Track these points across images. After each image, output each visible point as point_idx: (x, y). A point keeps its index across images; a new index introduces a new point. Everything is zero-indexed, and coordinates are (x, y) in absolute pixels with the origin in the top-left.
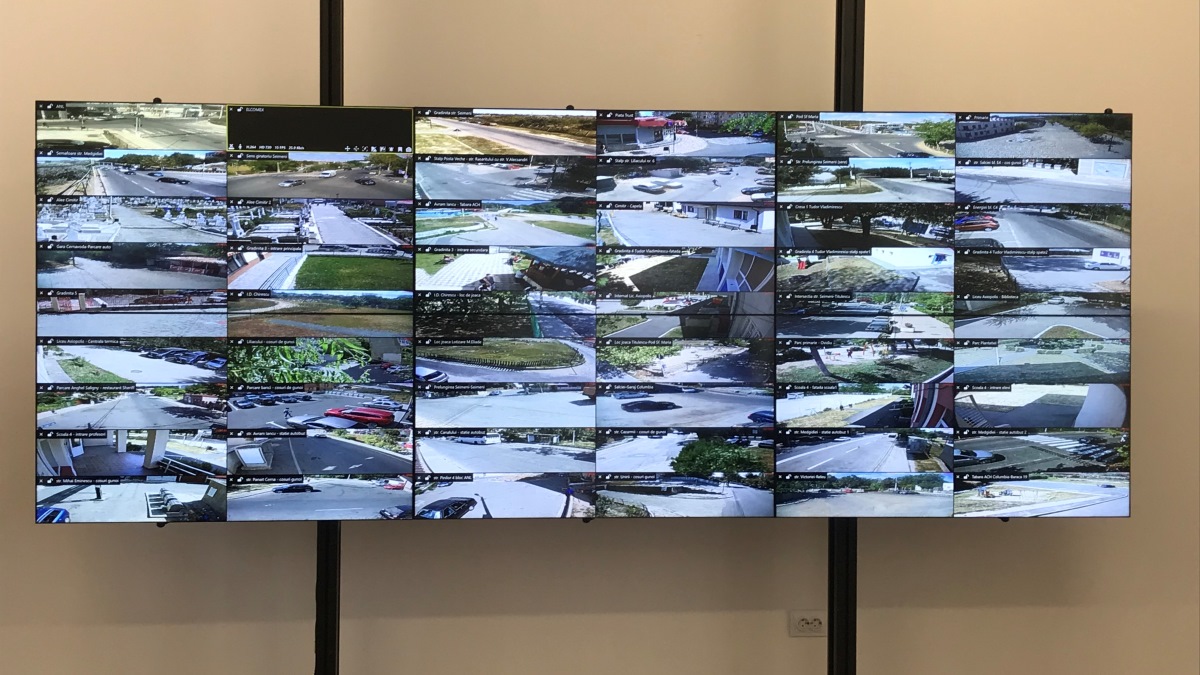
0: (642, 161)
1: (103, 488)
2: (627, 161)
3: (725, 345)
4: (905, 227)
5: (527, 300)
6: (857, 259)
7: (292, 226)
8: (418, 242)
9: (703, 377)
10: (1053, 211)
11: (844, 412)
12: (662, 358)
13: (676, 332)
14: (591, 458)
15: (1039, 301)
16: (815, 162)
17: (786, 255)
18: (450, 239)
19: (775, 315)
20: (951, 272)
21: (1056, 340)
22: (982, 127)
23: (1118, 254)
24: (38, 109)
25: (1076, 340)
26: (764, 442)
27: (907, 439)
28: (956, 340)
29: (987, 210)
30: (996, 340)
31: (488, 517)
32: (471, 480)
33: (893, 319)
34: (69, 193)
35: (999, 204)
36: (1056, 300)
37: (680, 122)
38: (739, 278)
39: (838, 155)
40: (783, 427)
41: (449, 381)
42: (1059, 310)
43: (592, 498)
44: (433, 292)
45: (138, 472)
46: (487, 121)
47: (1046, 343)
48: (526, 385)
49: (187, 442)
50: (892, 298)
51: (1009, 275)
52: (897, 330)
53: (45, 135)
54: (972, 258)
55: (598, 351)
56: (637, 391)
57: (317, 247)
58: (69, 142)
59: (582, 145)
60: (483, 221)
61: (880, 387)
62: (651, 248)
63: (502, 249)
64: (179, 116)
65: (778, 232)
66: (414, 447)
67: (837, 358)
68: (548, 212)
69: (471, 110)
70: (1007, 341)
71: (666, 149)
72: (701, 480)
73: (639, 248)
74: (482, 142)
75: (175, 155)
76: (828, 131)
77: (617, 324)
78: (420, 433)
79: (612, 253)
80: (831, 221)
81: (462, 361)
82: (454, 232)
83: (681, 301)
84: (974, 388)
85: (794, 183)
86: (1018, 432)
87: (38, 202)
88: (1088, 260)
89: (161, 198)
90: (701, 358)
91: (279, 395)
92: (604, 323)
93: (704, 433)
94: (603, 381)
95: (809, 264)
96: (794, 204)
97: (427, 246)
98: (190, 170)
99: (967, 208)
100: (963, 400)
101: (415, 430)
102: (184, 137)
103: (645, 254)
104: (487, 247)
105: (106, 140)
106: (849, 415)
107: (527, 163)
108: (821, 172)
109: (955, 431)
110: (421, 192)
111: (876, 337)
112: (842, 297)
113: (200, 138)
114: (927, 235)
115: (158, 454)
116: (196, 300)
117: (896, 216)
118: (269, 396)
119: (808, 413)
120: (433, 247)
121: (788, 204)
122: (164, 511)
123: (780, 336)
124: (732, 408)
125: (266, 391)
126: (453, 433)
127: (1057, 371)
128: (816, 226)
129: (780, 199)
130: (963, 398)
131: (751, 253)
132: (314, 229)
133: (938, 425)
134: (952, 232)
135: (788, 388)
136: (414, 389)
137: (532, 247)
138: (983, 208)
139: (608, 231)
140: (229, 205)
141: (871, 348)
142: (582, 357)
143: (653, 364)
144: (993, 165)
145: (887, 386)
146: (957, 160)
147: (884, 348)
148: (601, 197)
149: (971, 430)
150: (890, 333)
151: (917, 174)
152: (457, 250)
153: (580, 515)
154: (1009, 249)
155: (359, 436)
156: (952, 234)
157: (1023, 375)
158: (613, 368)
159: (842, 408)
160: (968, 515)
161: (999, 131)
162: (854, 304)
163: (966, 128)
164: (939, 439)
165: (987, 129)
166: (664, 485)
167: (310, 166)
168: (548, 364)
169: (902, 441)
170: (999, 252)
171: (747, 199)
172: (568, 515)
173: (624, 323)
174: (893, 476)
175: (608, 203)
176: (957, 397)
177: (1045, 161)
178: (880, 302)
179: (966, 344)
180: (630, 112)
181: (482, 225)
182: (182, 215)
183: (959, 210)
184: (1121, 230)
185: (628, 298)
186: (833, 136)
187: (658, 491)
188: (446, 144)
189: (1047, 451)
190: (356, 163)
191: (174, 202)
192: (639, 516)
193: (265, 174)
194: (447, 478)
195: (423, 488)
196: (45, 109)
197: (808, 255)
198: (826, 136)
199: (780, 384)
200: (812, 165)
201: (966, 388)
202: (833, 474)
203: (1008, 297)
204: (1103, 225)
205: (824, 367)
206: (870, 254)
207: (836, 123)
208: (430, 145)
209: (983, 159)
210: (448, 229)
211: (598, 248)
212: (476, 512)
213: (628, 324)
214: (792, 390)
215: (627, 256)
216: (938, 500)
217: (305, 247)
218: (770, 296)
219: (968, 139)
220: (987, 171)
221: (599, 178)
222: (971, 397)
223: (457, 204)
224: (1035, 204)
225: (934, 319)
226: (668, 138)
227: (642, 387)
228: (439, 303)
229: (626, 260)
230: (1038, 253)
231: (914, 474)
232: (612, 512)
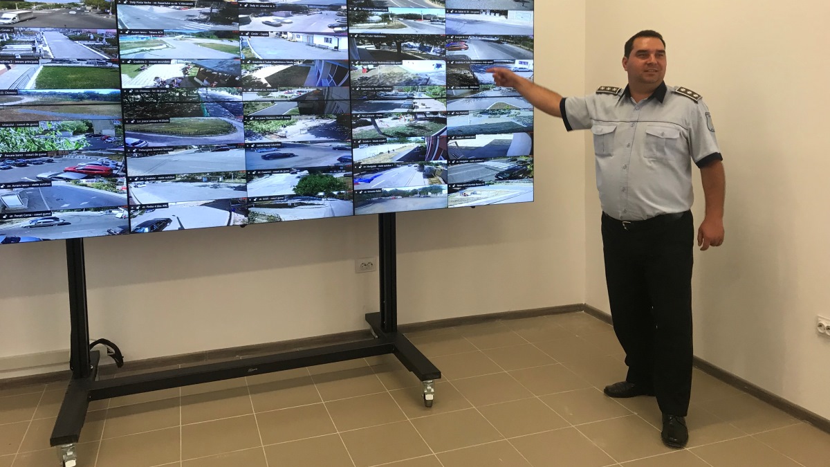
0: (267, 6)
2: (258, 6)
3: (323, 118)
4: (420, 48)
5: (197, 94)
6: (395, 67)
7: (29, 46)
8: (122, 57)
9: (311, 137)
10: (496, 39)
11: (390, 154)
12: (285, 127)
13: (294, 111)
14: (244, 189)
15: (488, 89)
16: (369, 9)
17: (356, 65)
18: (143, 55)
19: (350, 100)
20: (444, 74)
21: (498, 110)
23: (527, 63)
25: (507, 110)
27: (423, 167)
28: (447, 112)
29: (462, 39)
30: (468, 111)
31: (182, 228)
32: (168, 207)
33: (415, 101)
35: (468, 36)
38: (329, 78)
39: (382, 6)
40: (359, 164)
41: (149, 146)
42: (498, 94)
43: (246, 213)
44: (134, 89)
47: (492, 112)
50: (414, 89)
51: (474, 75)
52: (417, 107)
54: (455, 66)
55: (245, 124)
56: (271, 147)
57: (50, 61)
60: (165, 43)
61: (409, 139)
62: (275, 60)
63: (179, 61)
65: (352, 53)
66: (128, 189)
67: (388, 124)
68: (208, 37)
70: (473, 111)
72: (312, 198)
73: (267, 60)
77: (257, 107)
78: (130, 180)
79: (251, 63)
80: (380, 45)
81: (157, 133)
82: (146, 50)
83: (295, 93)
84: (457, 138)
85: (358, 22)
86: (479, 160)
90: (309, 126)
91: (30, 160)
92: (248, 106)
93: (312, 170)
94: (250, 142)
95: (369, 70)
96: (358, 34)
97: (128, 60)
99: (452, 37)
100: (452, 145)
101: (128, 178)
103: (272, 64)
104: (170, 60)
106: (393, 156)
107: (193, 6)
108: (373, 15)
109: (448, 162)
110: (122, 24)
111: (406, 111)
112: (387, 89)
114: (431, 53)
117: (415, 41)
118: (21, 161)
119: (371, 156)
120: (132, 60)
121: (355, 34)
123: (354, 112)
124: (328, 155)
125: (19, 158)
126: (153, 178)
127: (498, 127)
128: (372, 47)
129: (351, 31)
130: (451, 143)
131: (335, 63)
132: (47, 48)
133: (439, 159)
134: (445, 52)
135: (359, 142)
136: (125, 152)
137: (199, 59)
138: (460, 37)
139: (247, 49)
141: (404, 117)
142: (235, 128)
143: (280, 131)
144: (465, 14)
145: (412, 139)
146: (446, 10)
147: (410, 117)
148: (243, 28)
149: (456, 160)
150: (413, 109)
151: (425, 18)
152: (149, 62)
153: (239, 223)
154: (474, 61)
155: (89, 184)
157: (482, 130)
158: (255, 134)
159: (389, 152)
160: (455, 206)
162: (394, 93)
164: (440, 166)
166: (289, 202)
168: (214, 133)
169: (421, 169)
170: (468, 62)
171: (331, 30)
172: (231, 224)
173: (260, 106)
174: (417, 188)
175: (247, 32)
176: (449, 143)
177: (492, 11)
178: (408, 92)
179: (453, 113)
181: (164, 46)
183: (448, 39)
184: (529, 50)
185: (263, 91)
187: (286, 206)
189: (493, 170)
190: (74, 4)
192: (275, 221)
193: (7, 11)
194: (151, 207)
195: (135, 214)
197: (367, 64)
199: (355, 140)
200: (368, 11)
201: (453, 138)
202: (385, 189)
203: (474, 87)
204: (520, 47)
205: (378, 130)
206: (401, 64)
209: (460, 10)
210: (142, 49)
211: (242, 60)
212: (173, 226)
213: (263, 107)
214: (362, 143)
215: (260, 65)
216: (440, 199)
217: (41, 61)
218: (347, 88)
220: (462, 16)
221: (240, 16)
222: (456, 142)
223: (147, 32)
224: (486, 36)
225: (437, 101)
227: (274, 145)
228: (139, 96)
229: (260, 68)
230: (488, 63)
231: (427, 186)
232: (258, 220)
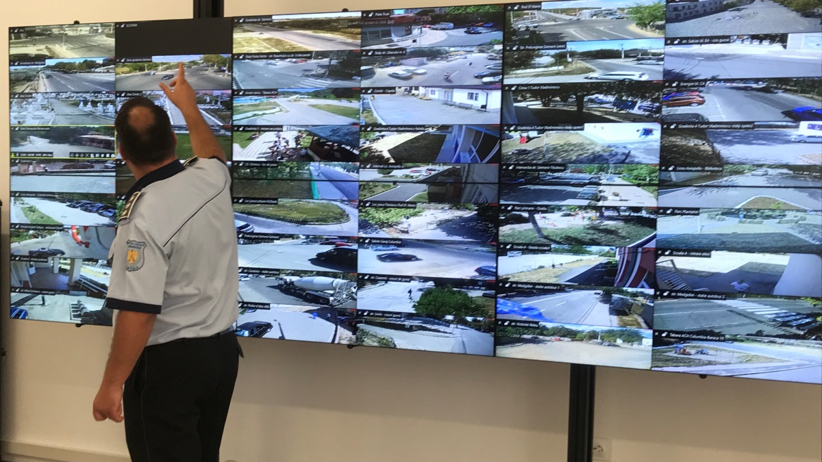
0: (395, 52)
1: (46, 297)
2: (384, 53)
3: (458, 209)
4: (614, 104)
5: (308, 169)
6: (571, 134)
8: (234, 123)
9: (441, 235)
10: (761, 85)
11: (555, 270)
12: (408, 218)
13: (420, 197)
14: (354, 297)
15: (742, 173)
16: (537, 48)
17: (510, 131)
18: (256, 120)
19: (500, 183)
20: (657, 145)
21: (758, 210)
22: (692, 7)
24: (10, 33)
25: (778, 212)
26: (488, 292)
27: (611, 297)
28: (659, 208)
29: (694, 86)
30: (698, 209)
31: (282, 338)
32: (269, 309)
33: (601, 188)
34: (27, 91)
35: (706, 80)
36: (760, 171)
37: (425, 18)
38: (470, 152)
39: (556, 40)
40: (505, 281)
41: (255, 231)
42: (761, 181)
43: (354, 330)
44: (245, 162)
45: (65, 288)
46: (282, 26)
47: (748, 214)
48: (308, 237)
49: (92, 268)
50: (601, 170)
51: (713, 148)
52: (605, 199)
53: (15, 51)
54: (679, 132)
55: (360, 211)
56: (389, 244)
58: (26, 55)
59: (350, 41)
60: (279, 106)
61: (588, 249)
62: (402, 126)
63: (292, 128)
64: (87, 33)
65: (504, 111)
67: (552, 222)
68: (325, 97)
69: (271, 16)
70: (708, 209)
71: (414, 41)
72: (437, 321)
73: (392, 126)
74: (278, 42)
75: (85, 61)
76: (549, 19)
77: (374, 189)
79: (372, 130)
80: (550, 100)
81: (263, 217)
82: (258, 115)
83: (423, 171)
84: (675, 253)
85: (518, 67)
86: (716, 296)
87: (10, 98)
88: (794, 134)
89: (77, 93)
90: (439, 219)
92: (364, 188)
93: (438, 282)
94: (364, 236)
95: (529, 139)
96: (518, 85)
97: (240, 126)
98: (94, 72)
99: (674, 85)
100: (664, 264)
102: (90, 48)
103: (397, 131)
104: (281, 127)
105: (47, 53)
106: (560, 273)
107: (310, 58)
108: (541, 56)
109: (655, 292)
110: (237, 84)
111: (586, 204)
112: (557, 168)
113: (100, 49)
114: (636, 111)
115: (76, 277)
116: (98, 167)
117: (607, 93)
119: (525, 269)
120: (245, 126)
121: (513, 86)
122: (79, 316)
123: (502, 202)
124: (461, 262)
126: (257, 271)
127: (758, 240)
128: (536, 105)
129: (506, 82)
130: (664, 262)
131: (480, 130)
133: (640, 285)
134: (659, 108)
135: (508, 247)
137: (314, 126)
138: (690, 84)
139: (369, 112)
140: (117, 97)
141: (581, 213)
142: (348, 215)
143: (402, 223)
144: (701, 44)
145: (594, 249)
146: (666, 39)
147: (593, 214)
148: (365, 83)
149: (671, 291)
150: (599, 200)
151: (628, 55)
152: (261, 129)
153: (345, 342)
154: (714, 123)
156: (659, 110)
157: (723, 243)
158: (371, 226)
159: (553, 266)
160: (665, 369)
161: (708, 10)
162: (567, 174)
163: (676, 9)
164: (640, 299)
165: (696, 9)
166: (408, 323)
167: (165, 66)
168: (323, 220)
169: (606, 298)
170: (704, 126)
171: (477, 82)
172: (336, 342)
173: (379, 189)
174: (598, 329)
175: (369, 89)
176: (658, 261)
177: (754, 37)
178: (590, 173)
179: (669, 212)
180: (386, 11)
181: (278, 109)
182: (89, 105)
183: (668, 87)
185: (383, 168)
186: (553, 23)
187: (401, 328)
188: (254, 44)
189: (745, 316)
190: (194, 63)
191: (84, 95)
192: (387, 346)
193: (138, 73)
194: (253, 306)
196: (13, 32)
197: (528, 130)
198: (547, 23)
199: (502, 244)
200: (534, 49)
201: (667, 253)
202: (544, 323)
203: (711, 169)
204: (811, 98)
205: (539, 230)
206: (582, 129)
207: (556, 11)
208: (243, 46)
209: (690, 38)
210: (255, 113)
211: (362, 126)
212: (273, 334)
213: (383, 189)
214: (511, 249)
215: (383, 133)
216: (637, 354)
218: (495, 166)
219: (677, 19)
220: (695, 49)
221: (362, 68)
222: (672, 261)
224: (742, 80)
225: (639, 189)
226: (416, 31)
227: (392, 242)
228: (249, 171)
229: (383, 136)
230: (744, 126)
231: (615, 329)
232: (368, 341)
